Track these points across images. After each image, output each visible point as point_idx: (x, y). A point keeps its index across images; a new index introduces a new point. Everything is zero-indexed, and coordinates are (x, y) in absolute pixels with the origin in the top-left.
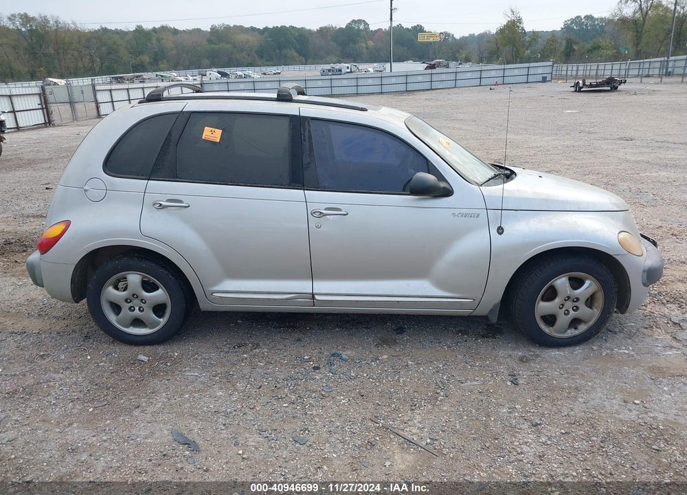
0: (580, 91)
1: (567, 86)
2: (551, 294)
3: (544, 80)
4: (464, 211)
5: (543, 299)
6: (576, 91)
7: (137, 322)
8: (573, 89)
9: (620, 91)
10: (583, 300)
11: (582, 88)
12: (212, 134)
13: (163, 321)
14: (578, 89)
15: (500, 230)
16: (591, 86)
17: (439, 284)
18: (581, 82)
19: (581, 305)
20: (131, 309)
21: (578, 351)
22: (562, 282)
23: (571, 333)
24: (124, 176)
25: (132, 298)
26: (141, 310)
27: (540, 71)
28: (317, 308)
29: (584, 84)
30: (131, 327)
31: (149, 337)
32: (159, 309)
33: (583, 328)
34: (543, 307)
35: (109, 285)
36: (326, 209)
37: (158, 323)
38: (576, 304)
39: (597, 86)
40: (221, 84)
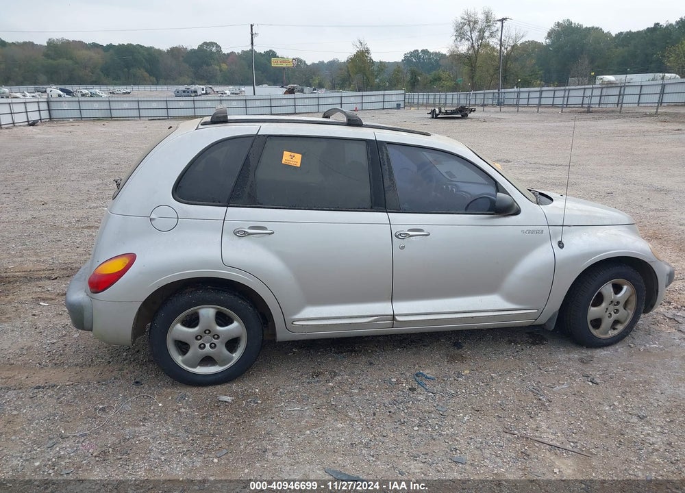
0: (436, 118)
1: (424, 113)
2: (599, 300)
3: (398, 107)
4: (531, 228)
5: (594, 305)
6: (433, 118)
7: (208, 360)
8: (430, 116)
9: (469, 118)
10: (622, 303)
11: (438, 115)
12: (292, 159)
13: (236, 356)
14: (434, 116)
15: (561, 245)
16: (446, 113)
17: (509, 297)
18: (437, 110)
19: (620, 307)
20: (202, 347)
21: (620, 348)
22: (607, 289)
23: (612, 333)
24: (205, 203)
25: (203, 334)
26: (213, 346)
27: (394, 98)
28: (395, 330)
29: (440, 112)
30: (199, 367)
31: (220, 376)
32: (232, 344)
33: (620, 328)
34: (594, 312)
35: (177, 323)
36: (410, 230)
37: (231, 359)
38: (617, 307)
39: (453, 112)
40: (71, 103)
